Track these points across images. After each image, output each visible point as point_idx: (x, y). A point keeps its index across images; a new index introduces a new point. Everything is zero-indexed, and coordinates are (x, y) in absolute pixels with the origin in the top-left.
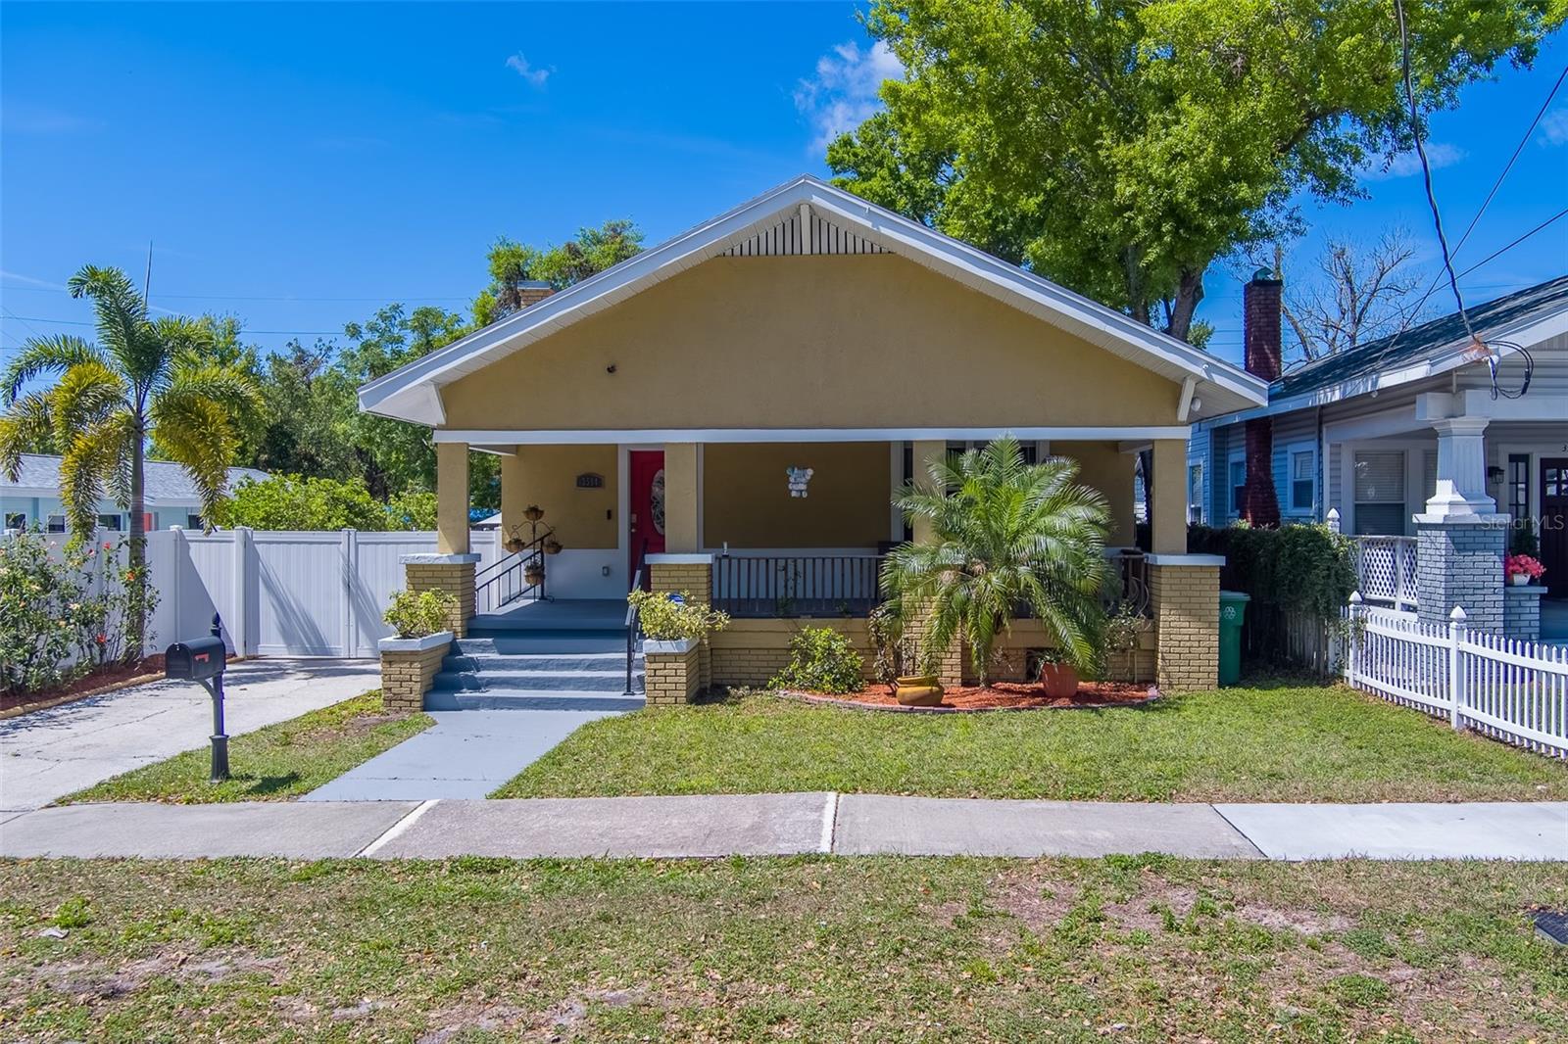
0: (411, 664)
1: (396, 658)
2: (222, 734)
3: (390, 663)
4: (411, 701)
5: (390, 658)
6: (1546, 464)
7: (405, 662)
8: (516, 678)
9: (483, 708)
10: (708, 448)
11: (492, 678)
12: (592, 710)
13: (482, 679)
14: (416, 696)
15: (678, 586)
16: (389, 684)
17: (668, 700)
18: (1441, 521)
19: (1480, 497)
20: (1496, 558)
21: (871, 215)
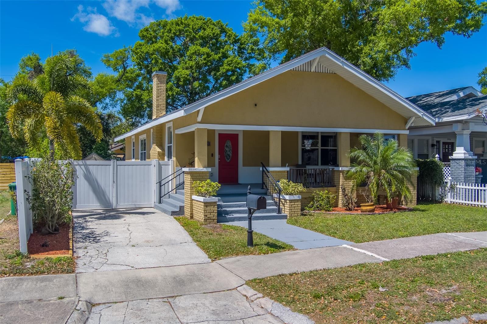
0: (214, 206)
1: (209, 204)
2: (251, 230)
3: (207, 206)
4: (214, 220)
5: (206, 205)
6: (444, 143)
7: (212, 206)
8: (240, 210)
9: (236, 221)
10: (283, 132)
11: (233, 211)
12: (271, 219)
13: (229, 211)
14: (215, 218)
15: (279, 178)
16: (206, 214)
17: (295, 215)
18: (464, 158)
19: (469, 152)
20: (474, 168)
21: (342, 62)
